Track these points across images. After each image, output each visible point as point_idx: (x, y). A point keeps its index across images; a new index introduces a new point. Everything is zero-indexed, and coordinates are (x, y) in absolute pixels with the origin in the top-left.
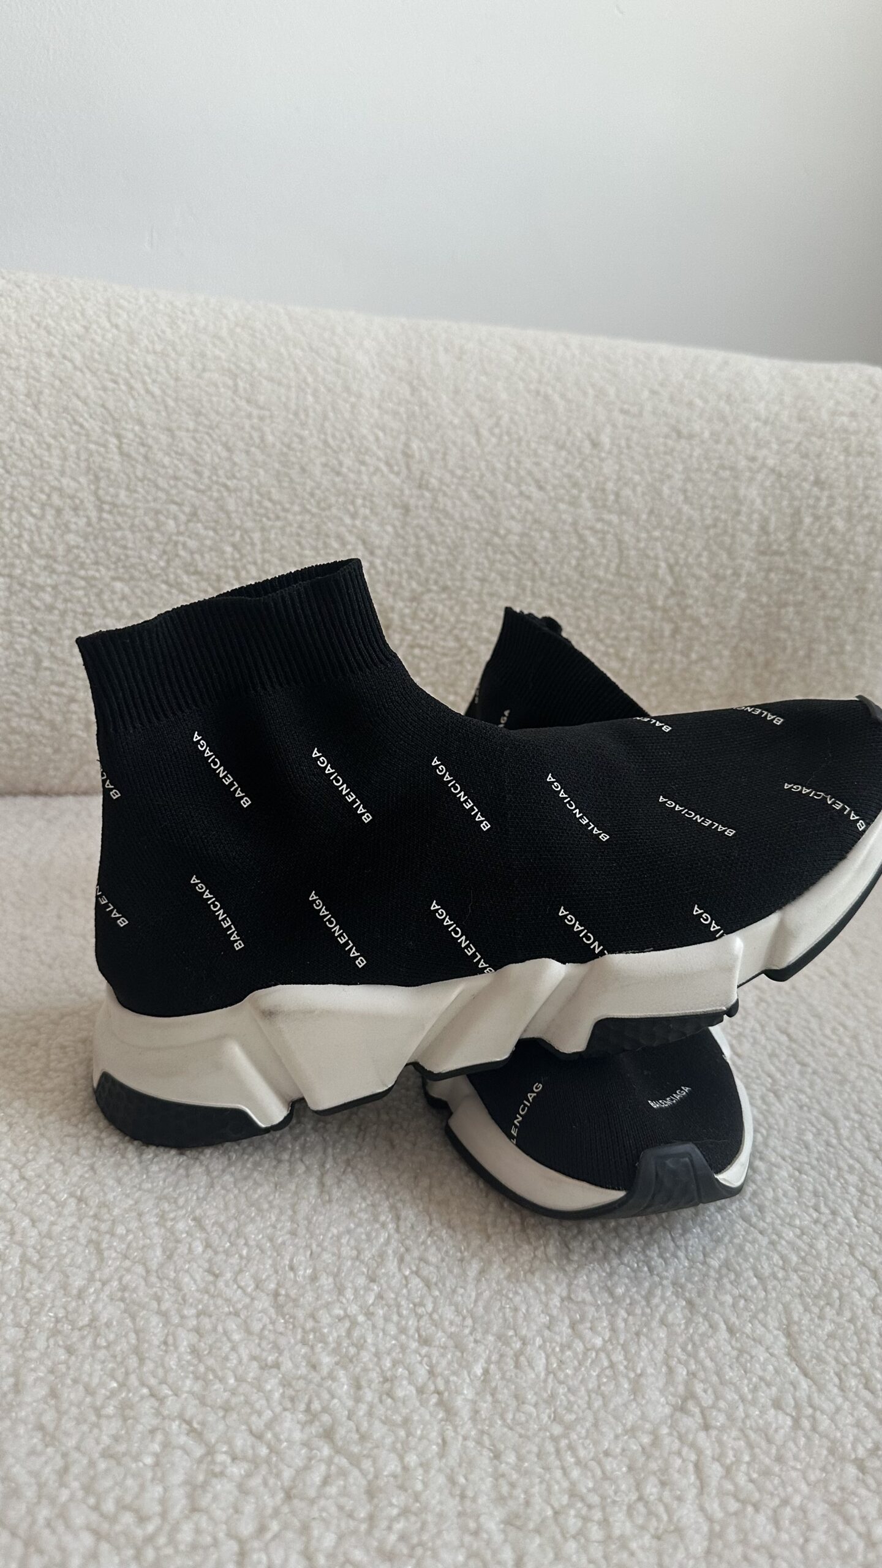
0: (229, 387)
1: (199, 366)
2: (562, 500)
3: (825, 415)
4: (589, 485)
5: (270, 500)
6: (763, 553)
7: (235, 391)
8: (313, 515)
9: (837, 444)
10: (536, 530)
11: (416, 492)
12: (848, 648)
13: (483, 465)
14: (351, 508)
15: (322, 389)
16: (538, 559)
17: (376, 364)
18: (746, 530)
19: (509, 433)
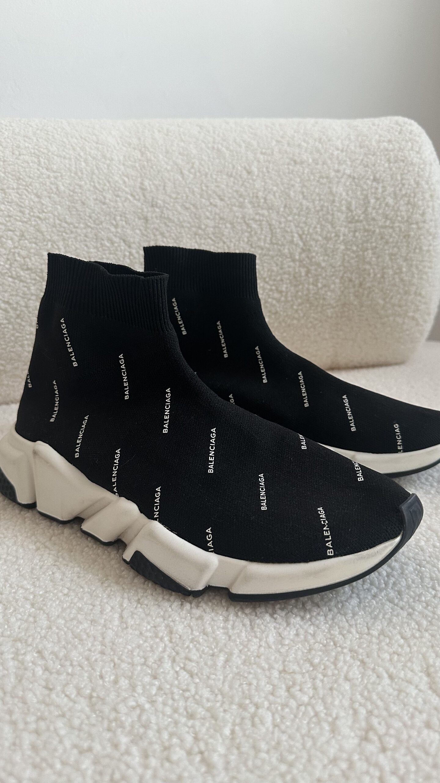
0: (35, 163)
1: (17, 153)
2: (235, 205)
3: (374, 143)
4: (249, 194)
5: (66, 222)
6: (350, 222)
7: (39, 164)
8: (92, 228)
9: (383, 158)
10: (222, 224)
11: (150, 209)
12: (404, 270)
13: (187, 190)
14: (114, 222)
15: (90, 158)
16: (225, 240)
17: (119, 142)
18: (339, 211)
19: (199, 172)
